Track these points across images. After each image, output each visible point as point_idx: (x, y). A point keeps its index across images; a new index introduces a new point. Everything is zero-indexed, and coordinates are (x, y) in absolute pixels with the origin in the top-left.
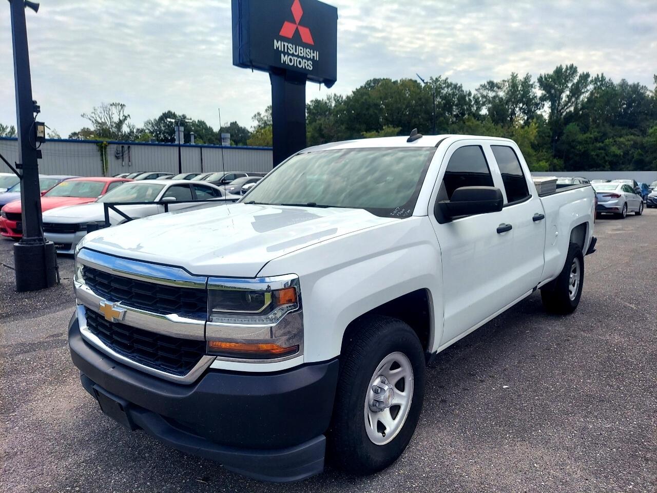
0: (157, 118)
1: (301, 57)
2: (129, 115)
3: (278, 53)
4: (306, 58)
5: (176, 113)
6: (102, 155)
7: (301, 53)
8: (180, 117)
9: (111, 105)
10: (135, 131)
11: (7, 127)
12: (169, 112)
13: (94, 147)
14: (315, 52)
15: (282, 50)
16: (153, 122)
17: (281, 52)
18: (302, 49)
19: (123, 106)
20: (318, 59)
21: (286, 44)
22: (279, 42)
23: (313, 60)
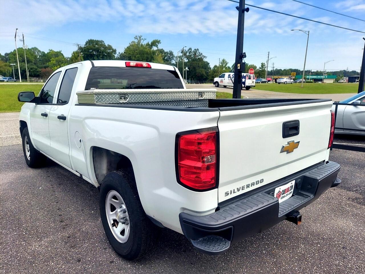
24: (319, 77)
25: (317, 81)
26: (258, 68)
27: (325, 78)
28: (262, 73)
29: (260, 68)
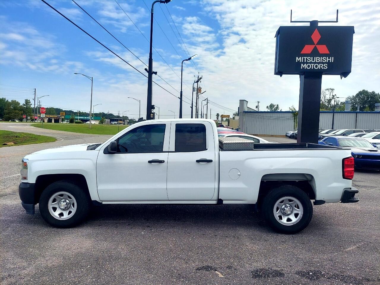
0: (355, 95)
1: (317, 63)
2: (336, 95)
3: (299, 63)
4: (322, 63)
5: (368, 91)
6: (295, 119)
7: (318, 61)
8: (370, 93)
9: (326, 90)
10: (339, 103)
11: (275, 105)
12: (364, 90)
13: (291, 115)
14: (331, 58)
15: (302, 61)
16: (351, 97)
17: (301, 63)
18: (319, 58)
19: (332, 90)
20: (333, 62)
21: (305, 58)
22: (300, 58)
23: (329, 63)
24: (86, 118)
25: (84, 122)
26: (21, 105)
27: (92, 119)
28: (27, 111)
29: (24, 105)
